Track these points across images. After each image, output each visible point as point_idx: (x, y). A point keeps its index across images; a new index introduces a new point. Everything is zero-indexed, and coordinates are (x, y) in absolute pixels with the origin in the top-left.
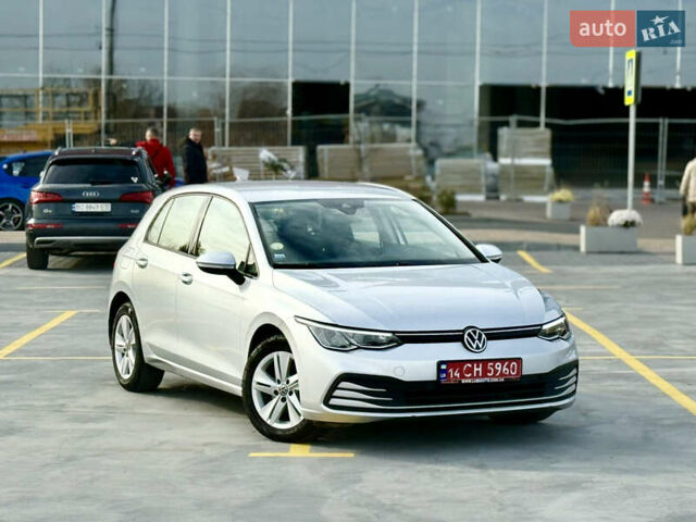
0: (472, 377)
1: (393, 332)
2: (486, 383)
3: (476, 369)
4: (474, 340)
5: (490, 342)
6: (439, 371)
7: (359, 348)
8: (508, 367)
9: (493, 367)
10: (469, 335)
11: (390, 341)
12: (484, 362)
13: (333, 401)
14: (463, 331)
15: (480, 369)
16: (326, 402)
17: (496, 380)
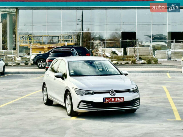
0: (112, 101)
1: (93, 91)
2: (115, 103)
3: (113, 100)
4: (112, 93)
5: (116, 93)
6: (104, 100)
7: (85, 95)
8: (121, 99)
9: (117, 99)
10: (111, 92)
11: (92, 93)
12: (115, 98)
13: (79, 107)
14: (110, 91)
15: (114, 100)
16: (78, 107)
17: (118, 102)
